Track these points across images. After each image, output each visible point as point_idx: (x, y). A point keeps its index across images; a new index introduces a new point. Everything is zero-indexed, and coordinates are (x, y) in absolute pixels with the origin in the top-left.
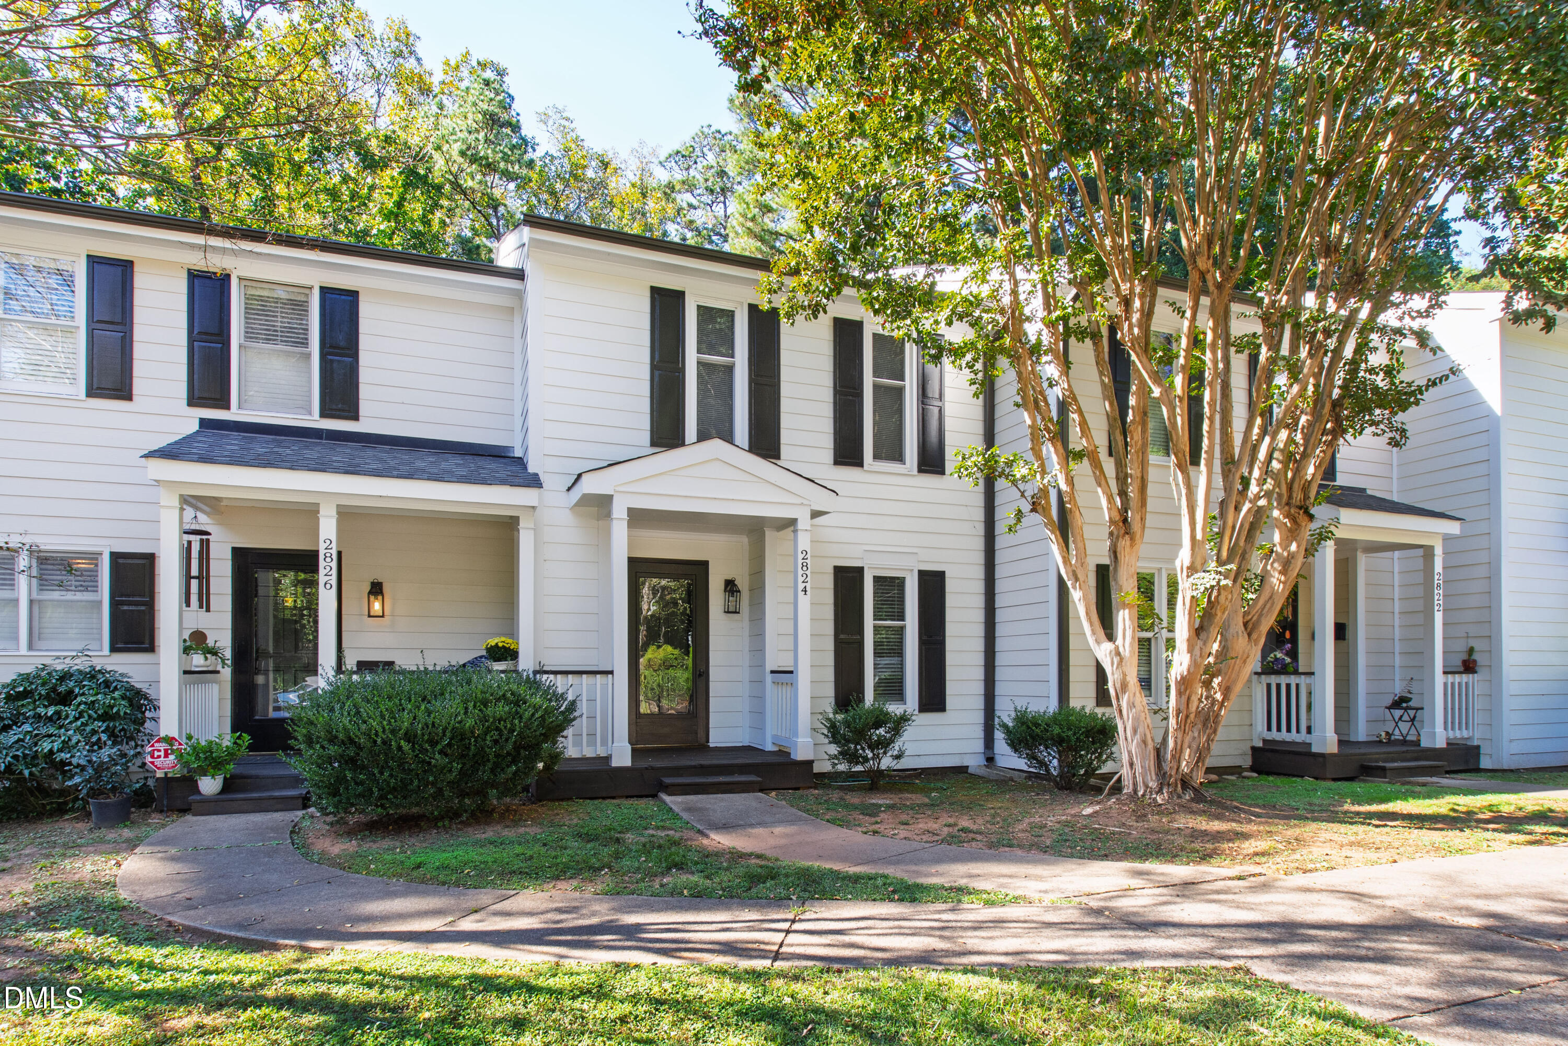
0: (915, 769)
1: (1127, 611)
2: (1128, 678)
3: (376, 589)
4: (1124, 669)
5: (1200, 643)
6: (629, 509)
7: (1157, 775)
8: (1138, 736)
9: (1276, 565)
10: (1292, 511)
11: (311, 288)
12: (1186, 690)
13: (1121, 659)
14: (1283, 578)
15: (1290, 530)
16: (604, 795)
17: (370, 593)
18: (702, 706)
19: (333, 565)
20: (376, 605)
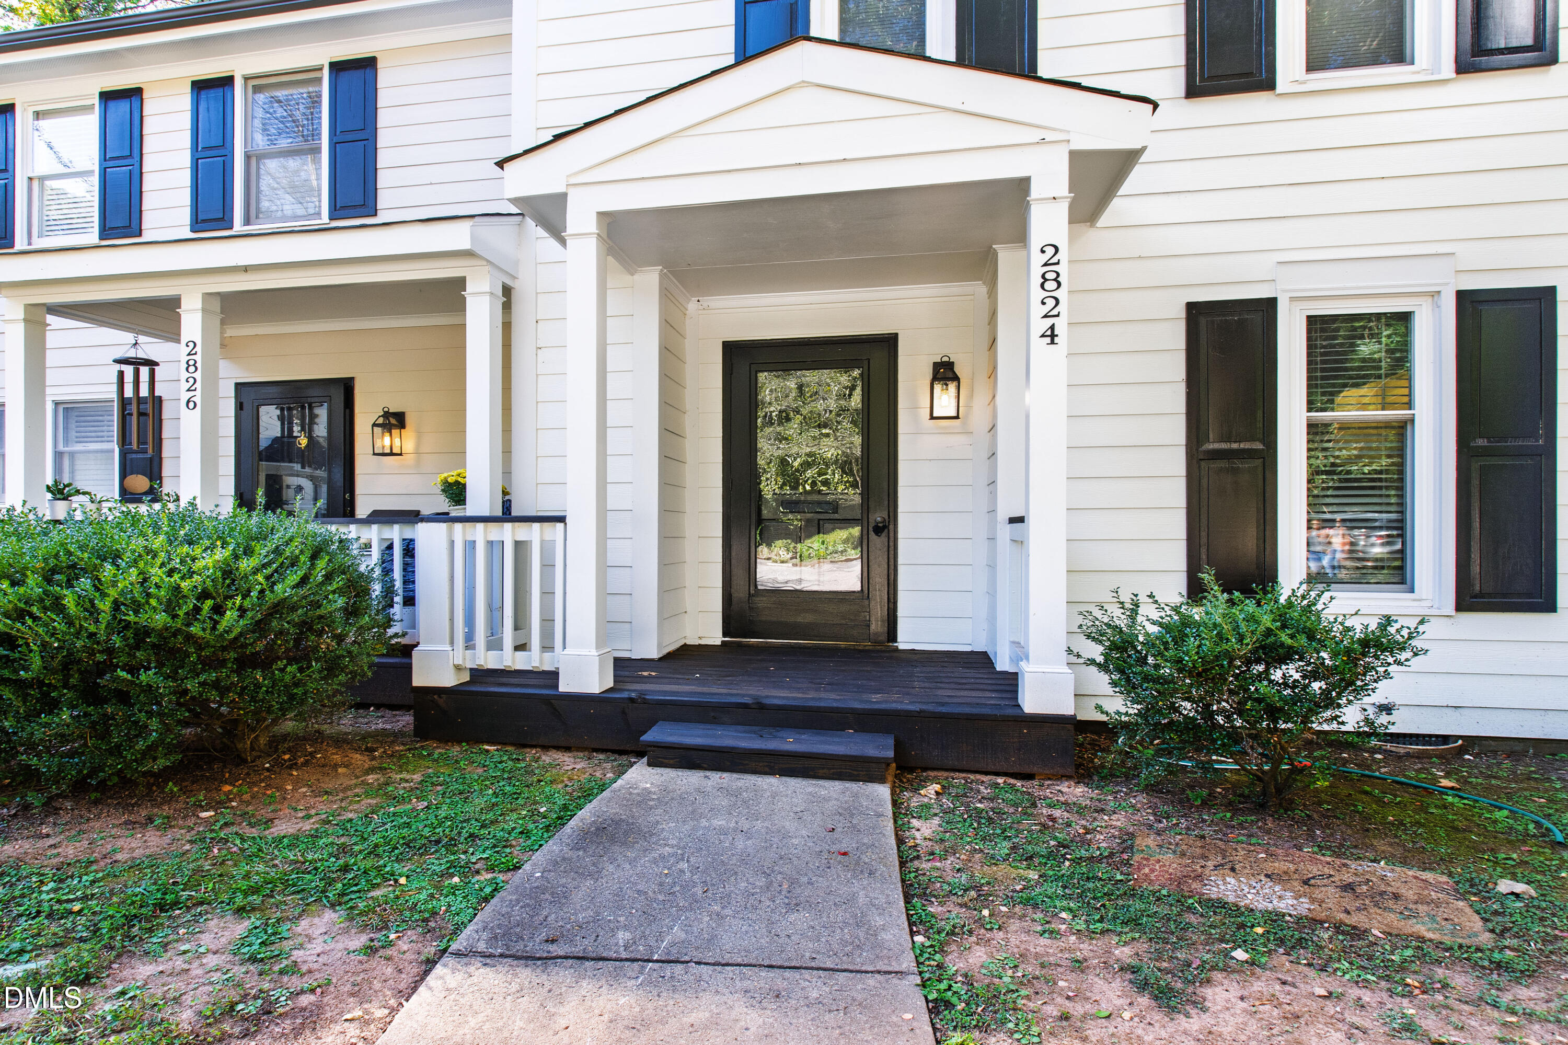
3: (393, 421)
6: (601, 215)
11: (321, 68)
17: (374, 425)
18: (879, 580)
19: (198, 375)
20: (387, 440)
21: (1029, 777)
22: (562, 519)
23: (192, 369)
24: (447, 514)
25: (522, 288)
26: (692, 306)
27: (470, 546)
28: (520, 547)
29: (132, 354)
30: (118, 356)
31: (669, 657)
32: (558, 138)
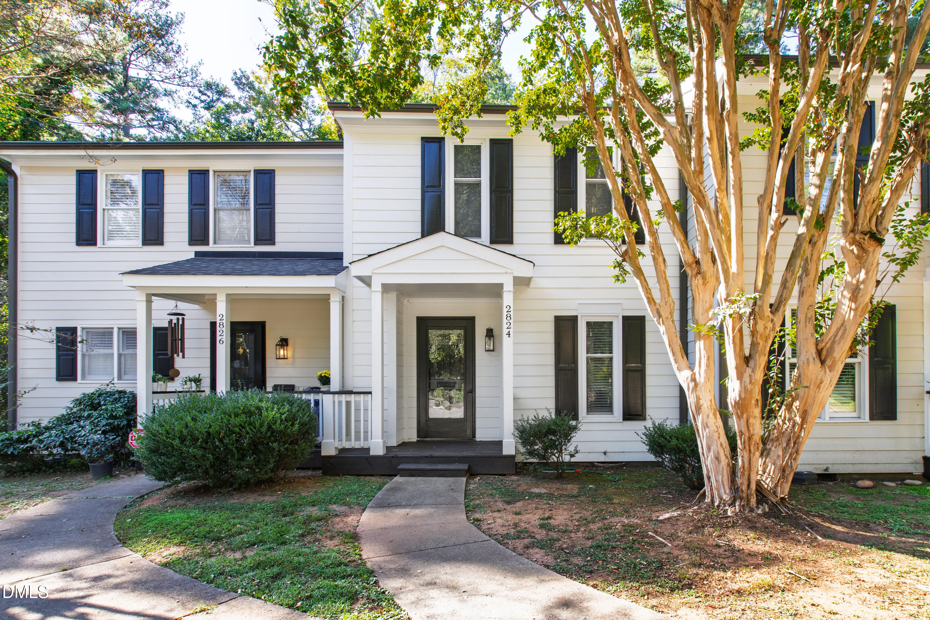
0: (622, 462)
1: (702, 342)
2: (701, 402)
3: (284, 343)
4: (699, 393)
5: (749, 371)
6: (383, 284)
7: (731, 489)
8: (712, 453)
9: (845, 293)
10: (857, 237)
11: (250, 171)
12: (742, 414)
13: (696, 385)
14: (853, 306)
15: (858, 257)
16: (365, 473)
17: (277, 345)
18: (469, 413)
19: (224, 329)
20: (282, 352)
21: (504, 475)
22: (370, 393)
23: (221, 326)
24: (320, 388)
25: (348, 296)
26: (405, 301)
27: (340, 403)
28: (348, 403)
29: (174, 312)
30: (169, 312)
31: (399, 446)
32: (370, 256)
